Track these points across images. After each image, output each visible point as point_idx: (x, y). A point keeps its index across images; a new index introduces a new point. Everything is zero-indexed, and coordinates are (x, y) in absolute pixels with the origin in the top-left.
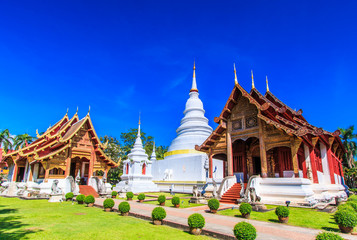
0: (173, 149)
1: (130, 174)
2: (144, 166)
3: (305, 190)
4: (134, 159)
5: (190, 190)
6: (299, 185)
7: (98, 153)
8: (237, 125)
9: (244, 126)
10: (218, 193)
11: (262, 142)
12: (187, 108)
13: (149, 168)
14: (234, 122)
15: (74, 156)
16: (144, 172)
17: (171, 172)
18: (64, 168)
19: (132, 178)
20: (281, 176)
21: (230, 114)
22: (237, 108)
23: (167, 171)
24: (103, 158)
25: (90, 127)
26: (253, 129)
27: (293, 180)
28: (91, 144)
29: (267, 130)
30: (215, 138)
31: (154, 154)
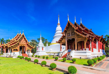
0: (52, 43)
1: (39, 50)
2: (43, 48)
3: (87, 54)
4: (39, 46)
5: (53, 54)
6: (86, 52)
7: (28, 45)
8: (69, 35)
9: (71, 35)
10: (61, 55)
11: (76, 40)
12: (56, 30)
13: (44, 49)
14: (68, 34)
15: (20, 45)
16: (43, 50)
17: (51, 49)
18: (18, 49)
19: (39, 51)
20: (82, 50)
21: (67, 31)
22: (69, 29)
23: (50, 49)
24: (29, 46)
25: (24, 37)
26: (73, 36)
27: (84, 51)
28: (25, 42)
29: (78, 36)
30: (62, 39)
31: (47, 44)
